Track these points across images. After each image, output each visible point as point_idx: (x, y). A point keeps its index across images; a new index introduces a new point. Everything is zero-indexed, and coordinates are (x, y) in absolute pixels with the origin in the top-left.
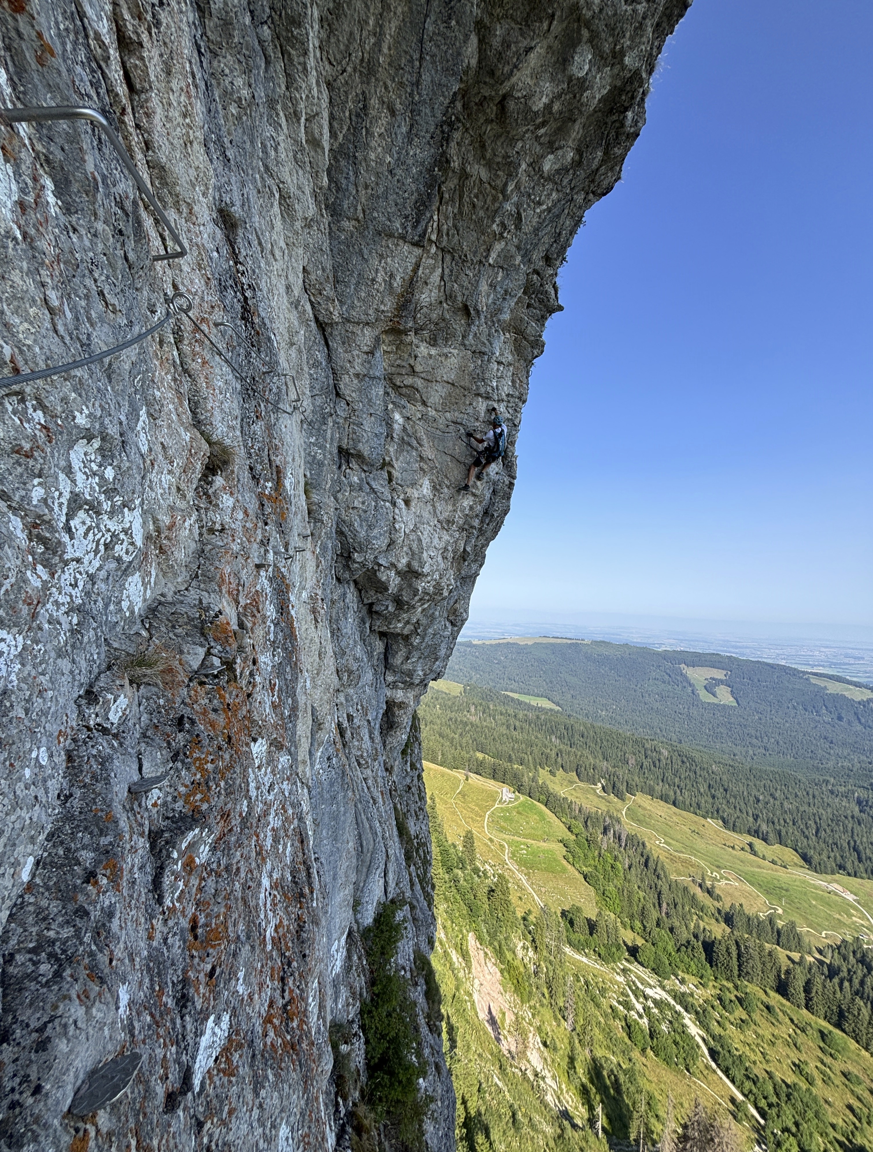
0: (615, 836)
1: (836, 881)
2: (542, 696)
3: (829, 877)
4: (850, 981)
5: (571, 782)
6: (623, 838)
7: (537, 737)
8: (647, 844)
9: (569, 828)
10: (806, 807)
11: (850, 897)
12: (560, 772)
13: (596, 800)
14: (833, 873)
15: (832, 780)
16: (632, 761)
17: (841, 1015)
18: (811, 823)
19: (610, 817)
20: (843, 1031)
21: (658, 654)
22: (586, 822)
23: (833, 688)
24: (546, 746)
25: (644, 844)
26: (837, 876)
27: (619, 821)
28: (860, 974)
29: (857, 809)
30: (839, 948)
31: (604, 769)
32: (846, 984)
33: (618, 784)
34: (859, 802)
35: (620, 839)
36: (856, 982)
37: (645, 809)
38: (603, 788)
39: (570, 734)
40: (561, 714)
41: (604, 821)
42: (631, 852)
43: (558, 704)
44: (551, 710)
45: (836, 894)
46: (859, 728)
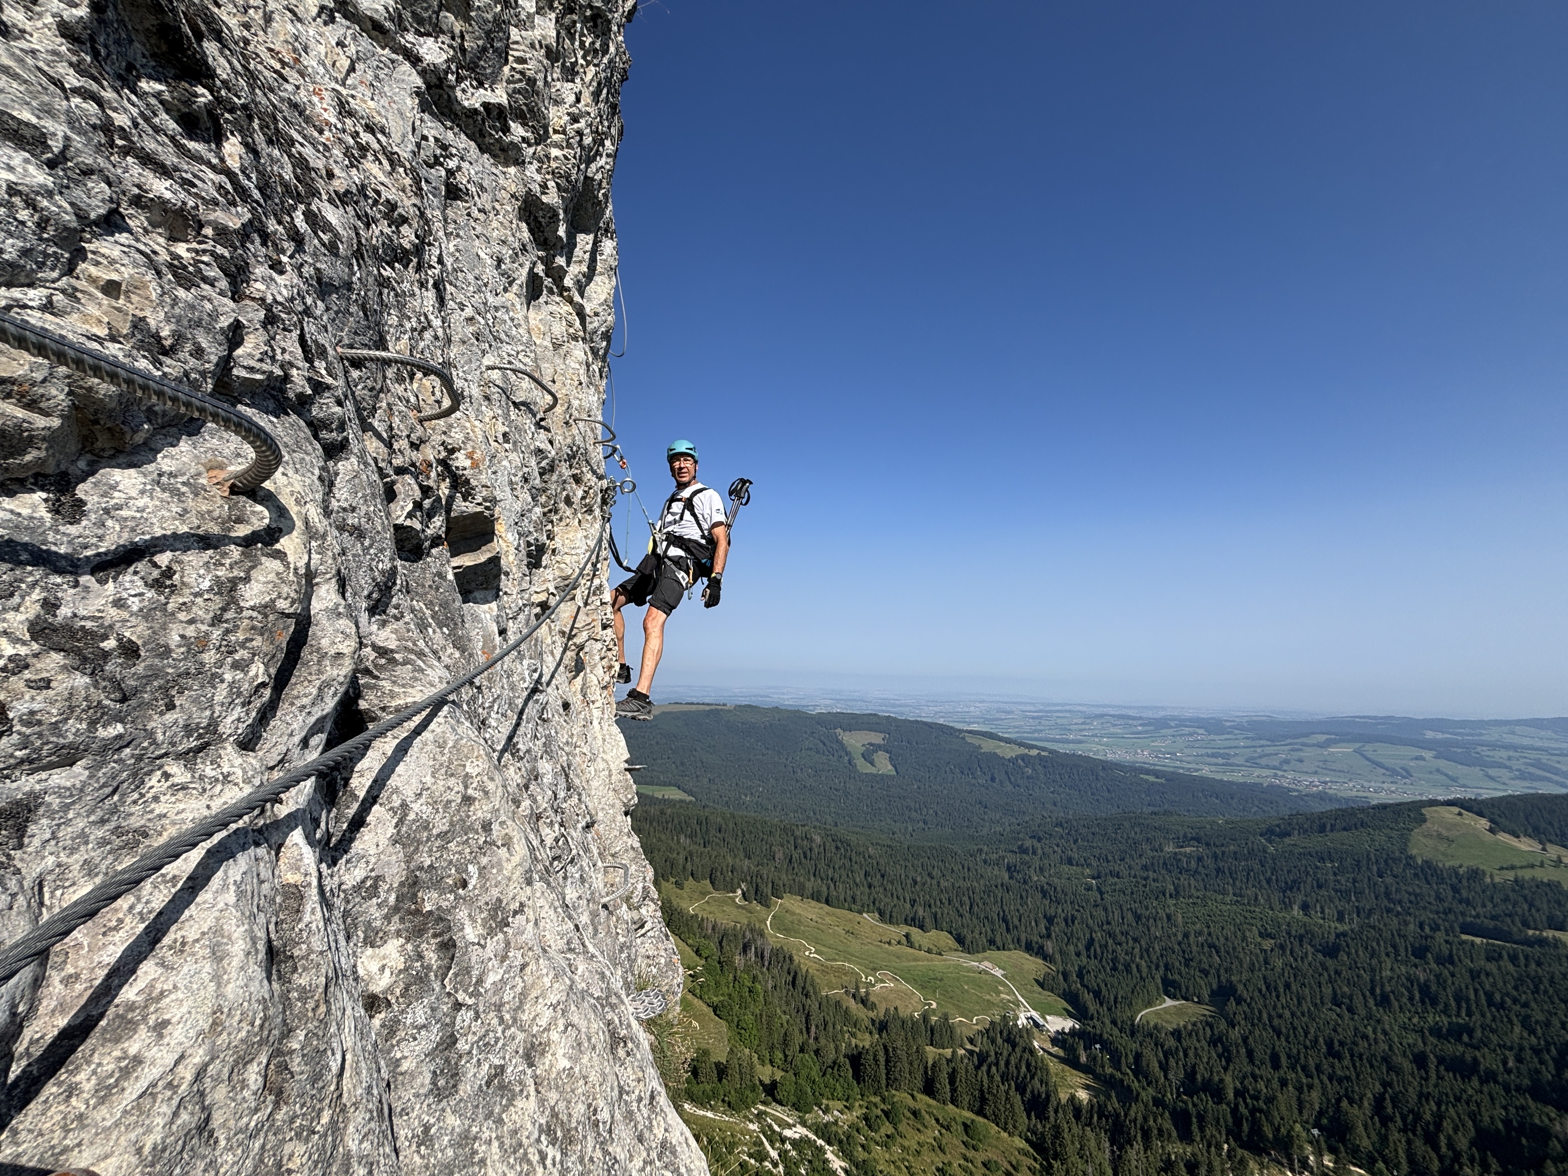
0: (756, 956)
1: (986, 959)
2: (670, 785)
3: (980, 955)
4: (997, 1064)
5: (704, 894)
6: (767, 955)
7: (660, 840)
8: (795, 957)
9: (697, 952)
10: (961, 882)
11: (998, 973)
12: (690, 883)
13: (735, 911)
14: (984, 951)
15: (985, 848)
16: (779, 855)
17: (983, 1100)
18: (966, 899)
19: (752, 931)
20: (985, 1117)
21: (812, 717)
22: (720, 943)
23: (988, 746)
24: (671, 850)
25: (791, 958)
26: (988, 953)
27: (762, 934)
28: (1005, 1053)
29: (1007, 876)
30: (987, 1031)
31: (745, 869)
32: (994, 1069)
33: (762, 887)
34: (1009, 869)
35: (762, 957)
36: (1002, 1064)
37: (793, 914)
38: (744, 894)
39: (704, 829)
40: (694, 804)
41: (744, 937)
42: (775, 971)
43: (690, 793)
44: (681, 801)
45: (987, 973)
46: (1010, 787)
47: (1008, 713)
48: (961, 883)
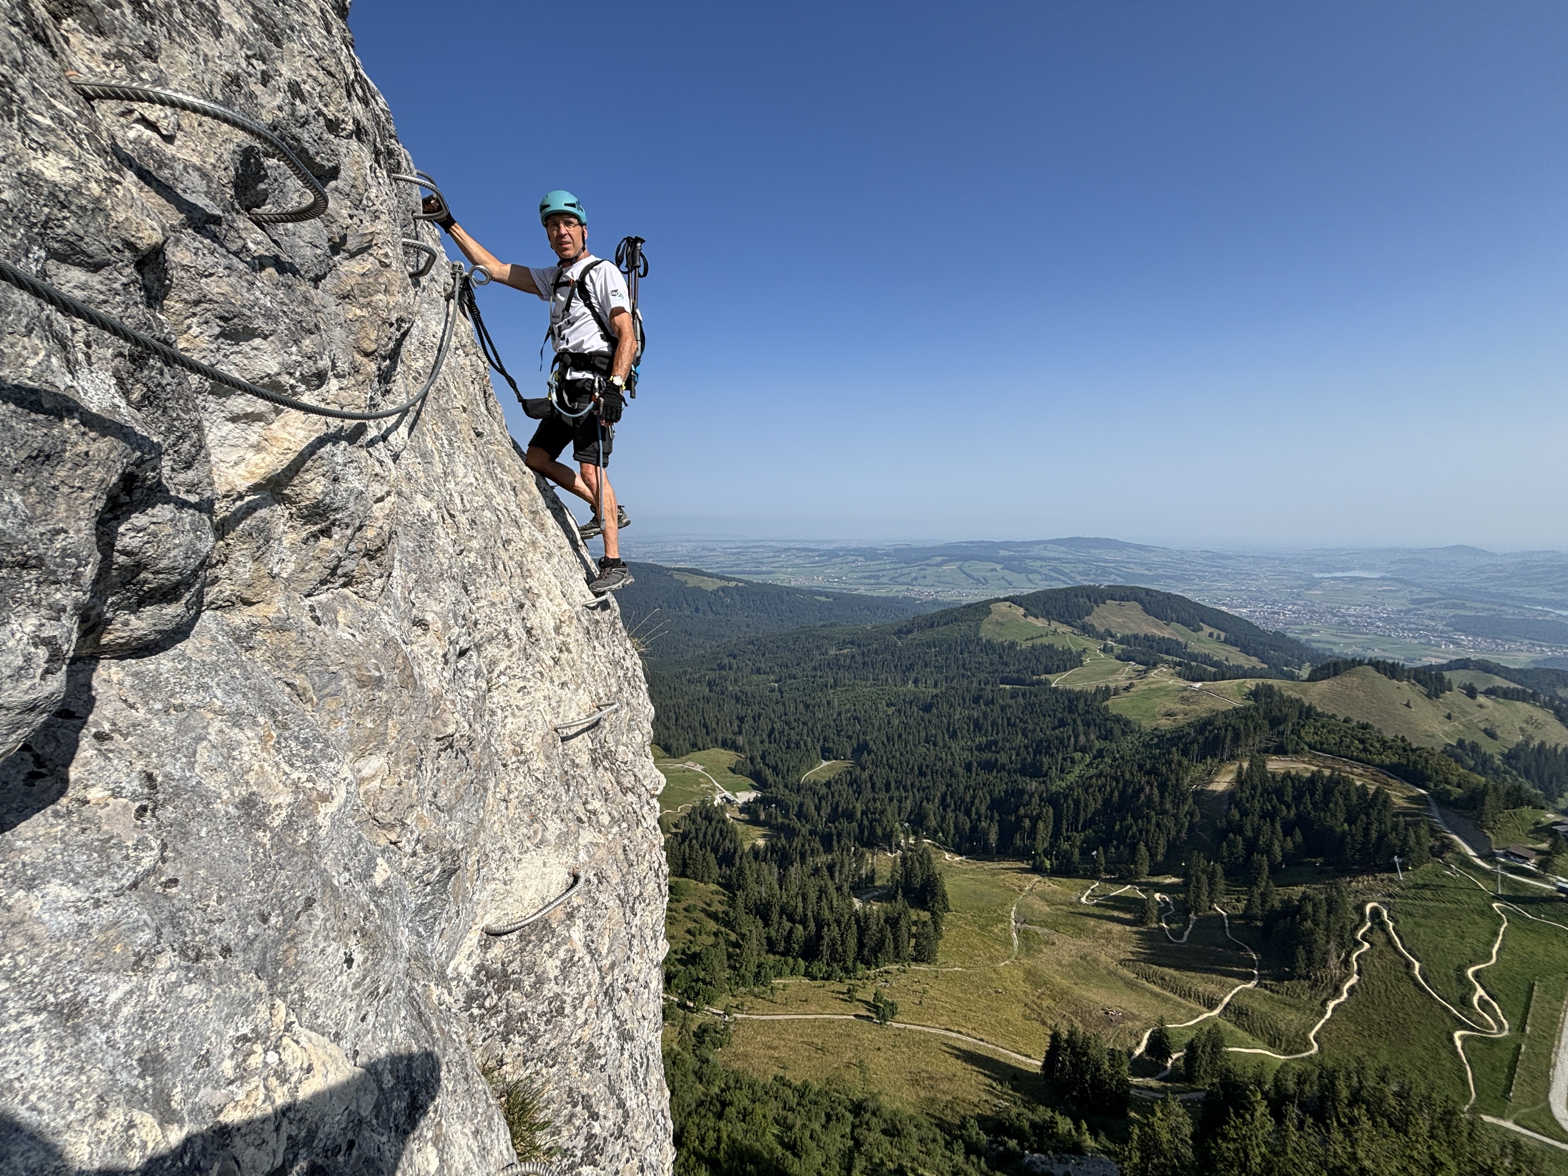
1: (689, 759)
3: (684, 758)
4: (697, 838)
11: (699, 768)
14: (687, 753)
15: (690, 670)
17: (685, 865)
18: (672, 714)
20: (687, 877)
23: (693, 581)
26: (691, 755)
28: (704, 828)
29: (707, 690)
30: (689, 815)
32: (694, 841)
34: (709, 684)
36: (701, 836)
45: (689, 770)
46: (711, 616)
47: (710, 550)
48: (668, 701)
